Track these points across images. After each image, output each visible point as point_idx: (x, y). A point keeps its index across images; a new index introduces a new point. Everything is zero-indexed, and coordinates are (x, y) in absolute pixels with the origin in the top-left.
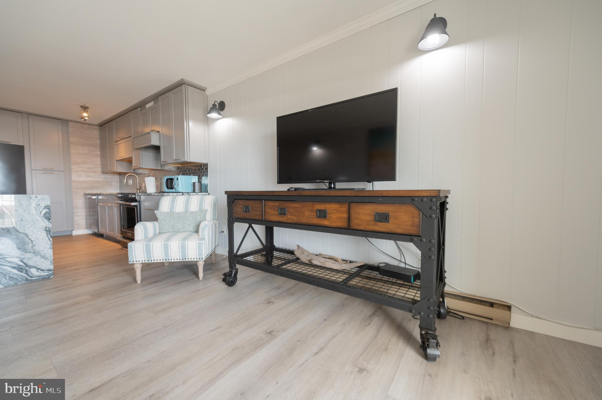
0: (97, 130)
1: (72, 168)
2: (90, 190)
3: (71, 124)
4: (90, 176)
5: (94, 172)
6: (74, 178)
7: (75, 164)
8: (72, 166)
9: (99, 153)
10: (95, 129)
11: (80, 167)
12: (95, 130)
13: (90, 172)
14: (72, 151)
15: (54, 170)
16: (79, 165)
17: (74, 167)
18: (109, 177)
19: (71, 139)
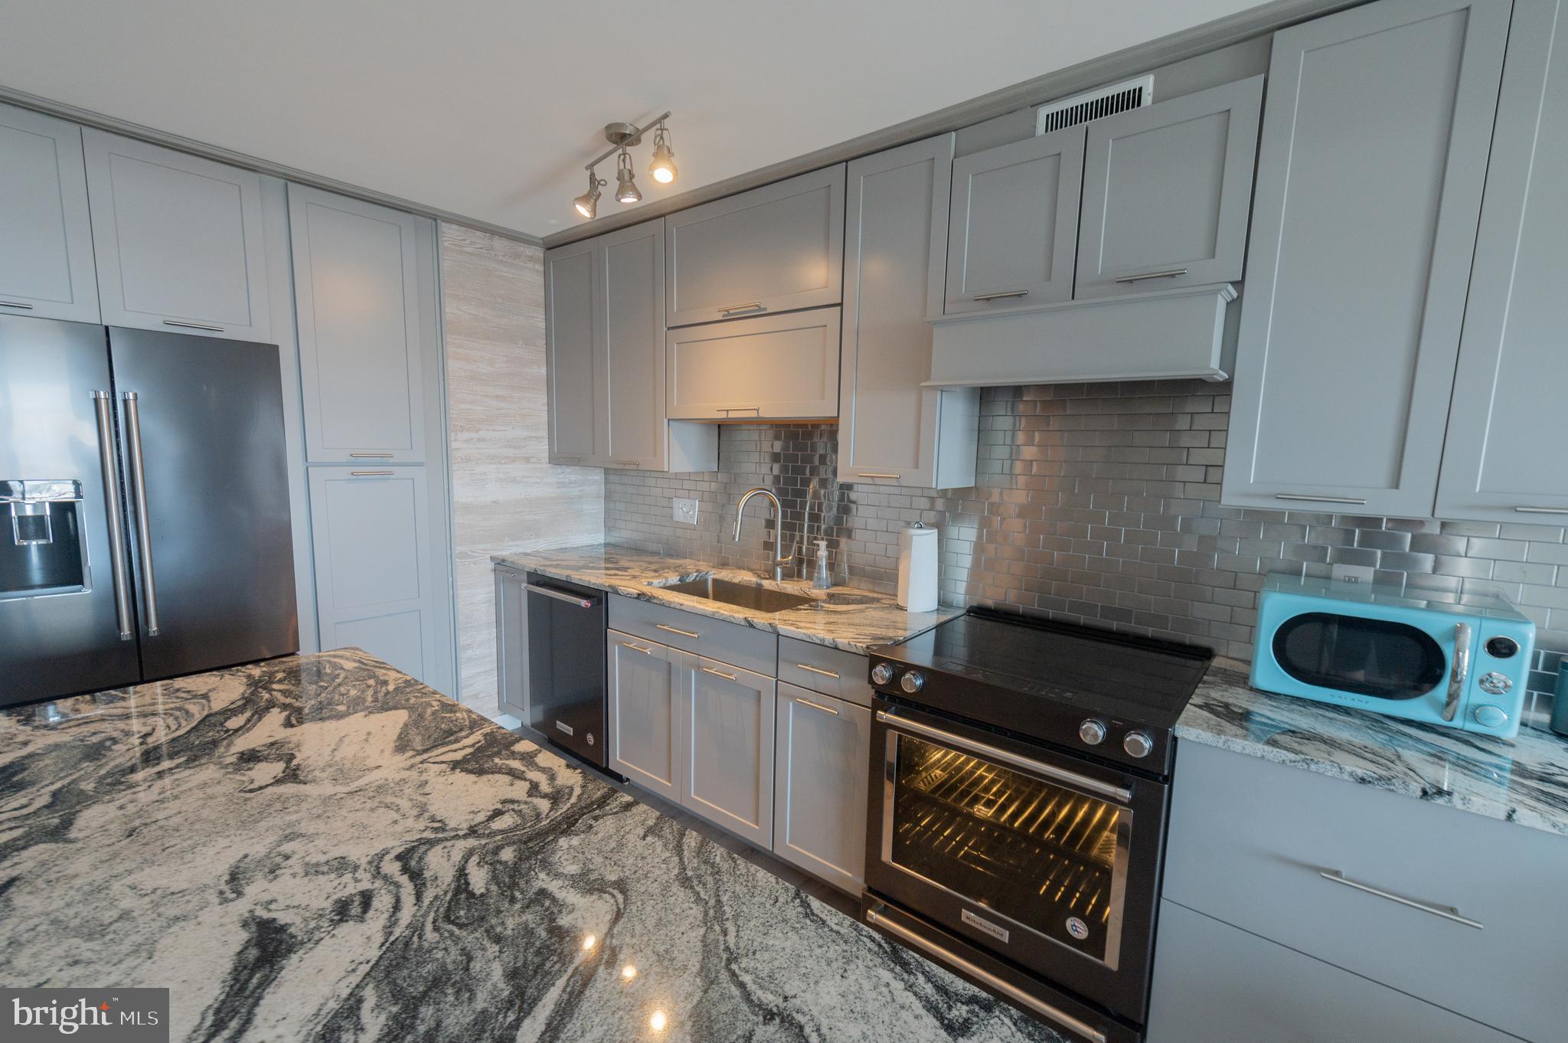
0: (537, 267)
1: (454, 445)
2: (511, 543)
3: (450, 233)
4: (514, 480)
5: (527, 460)
6: (463, 492)
7: (463, 429)
8: (452, 436)
9: (543, 371)
10: (531, 259)
11: (479, 440)
12: (530, 265)
13: (514, 460)
14: (452, 365)
15: (391, 460)
16: (477, 431)
17: (459, 443)
18: (573, 478)
19: (451, 309)
